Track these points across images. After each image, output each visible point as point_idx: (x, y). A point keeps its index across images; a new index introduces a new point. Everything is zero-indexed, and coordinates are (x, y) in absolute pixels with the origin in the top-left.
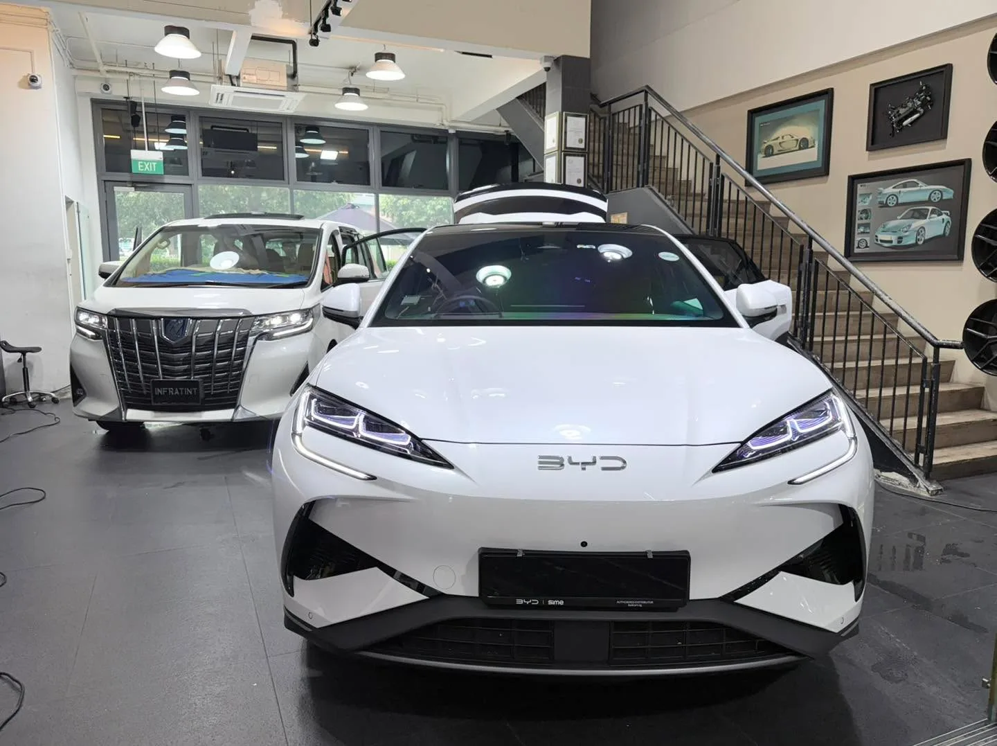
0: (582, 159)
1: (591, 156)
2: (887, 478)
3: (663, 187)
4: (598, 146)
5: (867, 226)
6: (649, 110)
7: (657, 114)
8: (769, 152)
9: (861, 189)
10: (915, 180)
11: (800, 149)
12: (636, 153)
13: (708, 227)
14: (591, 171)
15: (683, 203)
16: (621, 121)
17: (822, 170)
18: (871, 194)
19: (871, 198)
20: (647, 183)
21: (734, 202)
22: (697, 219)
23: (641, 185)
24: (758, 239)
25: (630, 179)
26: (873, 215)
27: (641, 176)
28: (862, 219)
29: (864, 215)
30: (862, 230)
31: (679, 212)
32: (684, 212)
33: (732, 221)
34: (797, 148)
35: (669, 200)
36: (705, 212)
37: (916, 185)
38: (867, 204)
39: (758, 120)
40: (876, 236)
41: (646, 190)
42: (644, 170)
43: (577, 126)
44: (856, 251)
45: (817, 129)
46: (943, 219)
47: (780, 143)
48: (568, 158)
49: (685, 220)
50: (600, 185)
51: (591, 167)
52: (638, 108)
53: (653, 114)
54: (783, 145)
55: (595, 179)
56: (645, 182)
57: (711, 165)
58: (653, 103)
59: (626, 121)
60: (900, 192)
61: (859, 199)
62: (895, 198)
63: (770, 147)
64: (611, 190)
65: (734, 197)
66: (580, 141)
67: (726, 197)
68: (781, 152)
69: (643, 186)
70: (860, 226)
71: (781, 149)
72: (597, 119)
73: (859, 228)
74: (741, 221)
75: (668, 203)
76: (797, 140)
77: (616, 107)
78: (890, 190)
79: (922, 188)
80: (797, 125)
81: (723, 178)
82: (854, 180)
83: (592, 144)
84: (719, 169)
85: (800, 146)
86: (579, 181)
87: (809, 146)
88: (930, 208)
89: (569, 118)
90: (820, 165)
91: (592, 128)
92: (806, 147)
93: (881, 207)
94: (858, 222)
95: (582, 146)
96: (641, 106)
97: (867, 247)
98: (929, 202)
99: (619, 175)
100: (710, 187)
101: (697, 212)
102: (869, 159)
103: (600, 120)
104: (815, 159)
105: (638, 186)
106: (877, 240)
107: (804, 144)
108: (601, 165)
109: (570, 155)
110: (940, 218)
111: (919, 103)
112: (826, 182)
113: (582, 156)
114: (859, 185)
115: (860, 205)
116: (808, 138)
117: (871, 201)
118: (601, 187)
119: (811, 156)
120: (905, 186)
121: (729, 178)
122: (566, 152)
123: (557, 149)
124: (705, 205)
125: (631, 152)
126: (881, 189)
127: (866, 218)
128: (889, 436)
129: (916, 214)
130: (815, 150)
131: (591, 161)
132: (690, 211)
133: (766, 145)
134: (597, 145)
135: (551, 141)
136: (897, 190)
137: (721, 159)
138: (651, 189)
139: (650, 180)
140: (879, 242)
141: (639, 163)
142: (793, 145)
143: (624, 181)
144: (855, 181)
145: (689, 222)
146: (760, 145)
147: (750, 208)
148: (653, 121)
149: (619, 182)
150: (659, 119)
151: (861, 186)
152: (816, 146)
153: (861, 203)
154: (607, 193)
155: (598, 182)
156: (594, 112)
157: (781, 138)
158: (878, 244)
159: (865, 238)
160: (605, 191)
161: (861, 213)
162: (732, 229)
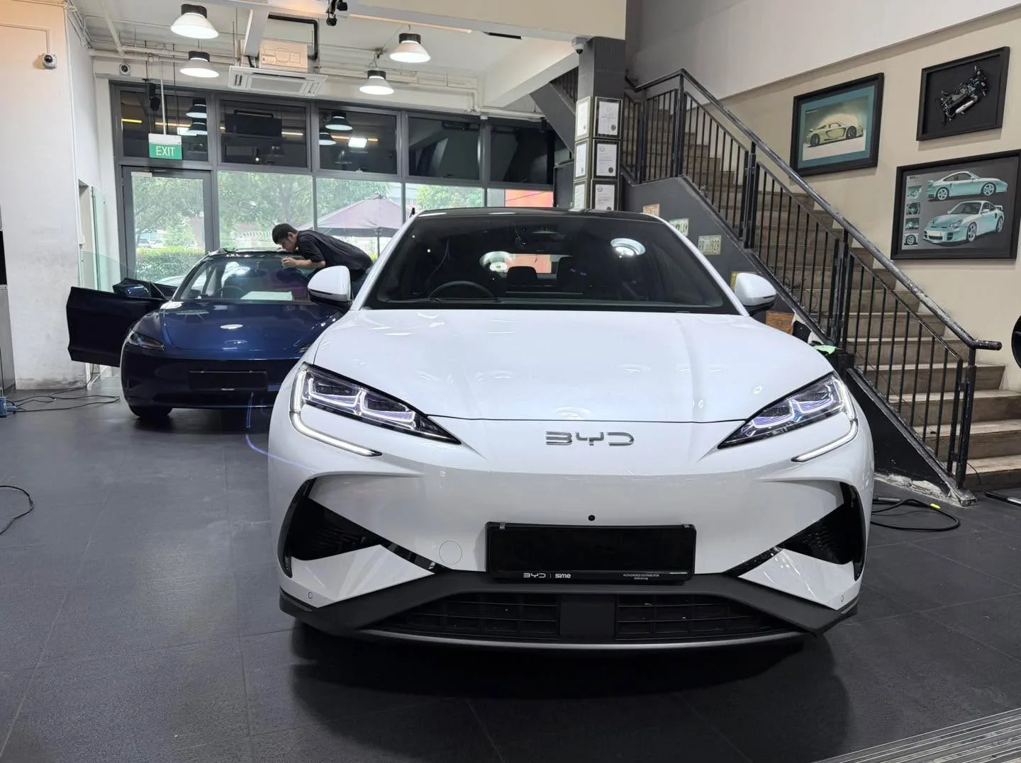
0: (614, 147)
1: (625, 143)
2: (918, 487)
3: (697, 177)
4: (633, 134)
5: (915, 221)
6: (685, 95)
7: (693, 99)
8: (815, 142)
9: (910, 181)
10: (967, 172)
11: (848, 138)
12: (671, 141)
13: (742, 219)
14: (624, 159)
15: (717, 194)
16: (661, 107)
17: (869, 161)
18: (920, 186)
19: (920, 190)
20: (681, 173)
21: (769, 193)
22: (731, 212)
23: (674, 174)
24: (802, 235)
25: (664, 169)
26: (922, 209)
27: (675, 165)
28: (910, 213)
29: (913, 210)
30: (910, 225)
31: (713, 203)
32: (718, 205)
33: (767, 214)
34: (845, 137)
35: (702, 190)
36: (739, 204)
37: (968, 177)
38: (916, 197)
39: (805, 107)
40: (926, 232)
41: (679, 179)
42: (678, 158)
43: (610, 113)
44: (904, 247)
45: (865, 117)
46: (996, 214)
47: (827, 132)
48: (599, 145)
49: (719, 212)
50: (633, 174)
51: (625, 155)
52: (673, 93)
53: (689, 99)
54: (829, 133)
55: (628, 169)
56: (679, 172)
57: (747, 153)
58: (689, 87)
59: (667, 108)
60: (951, 184)
61: (908, 192)
62: (946, 191)
63: (816, 136)
64: (644, 180)
65: (769, 189)
66: (613, 128)
67: (761, 188)
68: (829, 141)
69: (676, 176)
70: (908, 221)
71: (827, 138)
72: (632, 105)
73: (907, 223)
74: (775, 214)
75: (702, 194)
76: (845, 129)
77: (654, 91)
78: (941, 183)
79: (974, 181)
80: (844, 112)
81: (758, 167)
82: (903, 172)
83: (625, 131)
84: (754, 157)
85: (847, 136)
86: (611, 170)
87: (857, 135)
88: (983, 202)
89: (601, 103)
90: (868, 156)
91: (626, 114)
92: (854, 136)
93: (930, 201)
94: (906, 217)
95: (615, 133)
96: (676, 91)
97: (915, 243)
98: (981, 196)
99: (653, 163)
100: (745, 178)
101: (731, 203)
102: (919, 150)
103: (634, 105)
104: (863, 149)
105: (671, 176)
106: (926, 236)
107: (851, 133)
108: (635, 153)
109: (600, 142)
110: (993, 212)
111: (973, 89)
112: (873, 174)
113: (615, 143)
114: (908, 177)
115: (909, 199)
116: (856, 126)
117: (921, 194)
118: (634, 176)
119: (859, 145)
120: (956, 178)
121: (764, 167)
122: (597, 139)
123: (587, 136)
124: (740, 196)
125: (665, 140)
126: (932, 181)
127: (915, 213)
128: (921, 442)
129: (968, 209)
130: (864, 138)
131: (624, 148)
132: (724, 203)
133: (812, 134)
134: (631, 132)
135: (582, 128)
136: (949, 183)
137: (757, 148)
138: (685, 179)
139: (684, 170)
140: (928, 239)
141: (673, 152)
142: (840, 134)
143: (658, 172)
144: (905, 173)
145: (722, 213)
146: (806, 135)
147: (785, 201)
148: (688, 107)
149: (653, 170)
150: (695, 105)
151: (911, 178)
152: (865, 135)
153: (911, 197)
154: (640, 183)
155: (632, 171)
156: (628, 97)
157: (827, 126)
158: (927, 241)
159: (915, 234)
160: (638, 181)
161: (910, 208)
162: (766, 223)
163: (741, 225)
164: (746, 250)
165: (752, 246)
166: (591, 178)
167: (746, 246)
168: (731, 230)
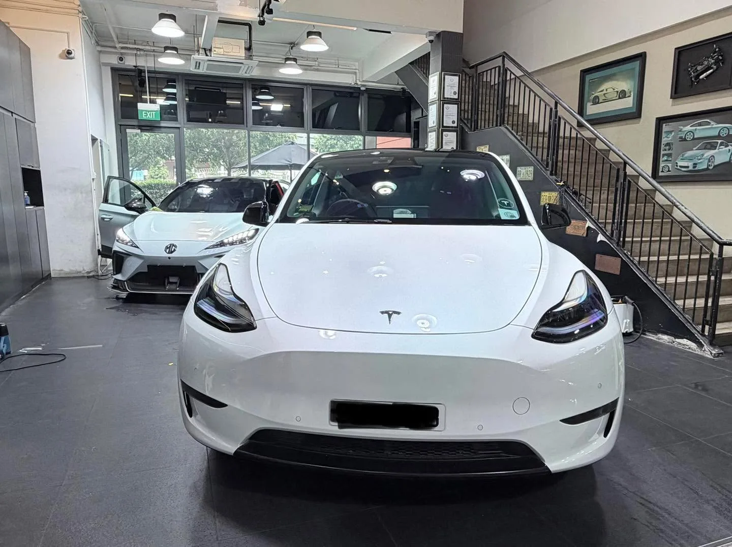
0: (456, 107)
1: (463, 104)
2: (680, 344)
3: (515, 127)
5: (669, 155)
6: (506, 70)
7: (511, 72)
8: (596, 101)
9: (665, 128)
10: (708, 120)
11: (620, 98)
12: (496, 103)
13: (548, 156)
14: (463, 115)
15: (530, 138)
16: (485, 80)
17: (635, 114)
18: (673, 131)
19: (673, 134)
21: (567, 137)
22: (540, 150)
23: (499, 125)
24: (585, 166)
25: (491, 121)
26: (674, 147)
27: (499, 118)
28: (665, 150)
29: (667, 147)
30: (665, 158)
31: (527, 145)
32: (530, 145)
33: (566, 152)
34: (618, 98)
35: (519, 135)
36: (546, 145)
37: (709, 123)
38: (669, 139)
39: (588, 78)
40: (677, 163)
41: (502, 128)
42: (501, 114)
43: (452, 82)
44: (661, 174)
45: (632, 83)
46: (729, 150)
47: (604, 94)
48: (445, 105)
49: (531, 150)
50: (469, 126)
51: (462, 112)
52: (497, 69)
53: (509, 73)
54: (606, 95)
55: (466, 122)
56: (502, 123)
57: (551, 109)
58: (509, 65)
59: (489, 80)
60: (696, 129)
61: (664, 135)
62: (692, 134)
63: (597, 97)
64: (477, 128)
65: (567, 134)
66: (455, 93)
67: (561, 134)
68: (605, 101)
69: (500, 126)
70: (664, 155)
71: (605, 98)
72: (468, 79)
73: (663, 157)
74: (572, 152)
75: (519, 138)
76: (617, 92)
77: (481, 69)
78: (688, 128)
79: (713, 126)
80: (617, 80)
81: (560, 119)
82: (660, 121)
83: (463, 96)
84: (556, 112)
85: (619, 96)
86: (453, 122)
87: (627, 96)
88: (719, 141)
89: (446, 76)
90: (634, 110)
91: (463, 85)
92: (624, 97)
93: (680, 141)
94: (662, 152)
95: (456, 97)
96: (499, 67)
97: (669, 171)
98: (719, 137)
99: (483, 118)
100: (550, 126)
101: (540, 145)
102: (672, 105)
103: (469, 77)
104: (631, 105)
105: (497, 126)
106: (677, 166)
107: (623, 95)
108: (470, 111)
109: (446, 103)
110: (727, 148)
111: (713, 61)
112: (639, 123)
113: (455, 104)
114: (664, 125)
115: (664, 140)
116: (626, 90)
117: (673, 136)
119: (628, 103)
120: (700, 125)
121: (564, 119)
122: (444, 101)
123: (437, 99)
124: (546, 139)
125: (492, 102)
126: (682, 127)
127: (669, 150)
129: (709, 146)
130: (632, 98)
131: (463, 108)
132: (535, 144)
133: (594, 96)
134: (467, 97)
135: (433, 93)
136: (694, 128)
137: (558, 105)
138: (507, 128)
139: (506, 122)
141: (497, 109)
142: (614, 95)
143: (487, 123)
144: (662, 122)
145: (534, 151)
146: (589, 96)
147: (580, 143)
148: (508, 78)
149: (483, 123)
150: (513, 76)
151: (666, 125)
152: (632, 96)
153: (665, 139)
154: (474, 131)
155: (468, 123)
156: (465, 72)
157: (605, 90)
158: (678, 169)
159: (668, 165)
160: (473, 130)
161: (665, 146)
162: (566, 159)
163: (547, 159)
164: (551, 177)
165: (556, 174)
166: (440, 128)
167: (551, 174)
168: (540, 163)
